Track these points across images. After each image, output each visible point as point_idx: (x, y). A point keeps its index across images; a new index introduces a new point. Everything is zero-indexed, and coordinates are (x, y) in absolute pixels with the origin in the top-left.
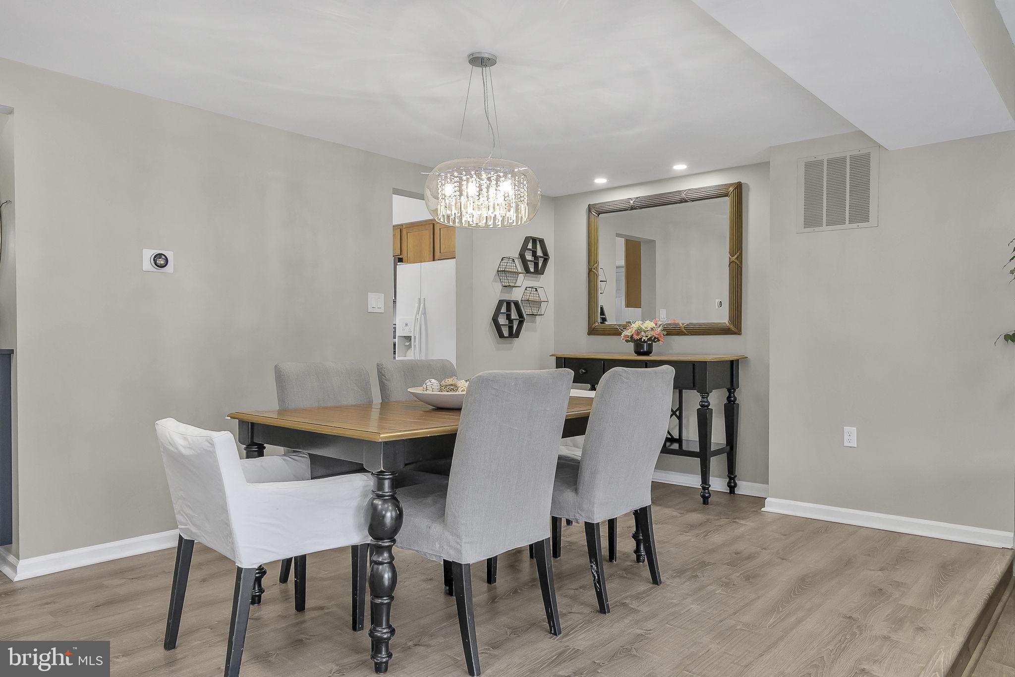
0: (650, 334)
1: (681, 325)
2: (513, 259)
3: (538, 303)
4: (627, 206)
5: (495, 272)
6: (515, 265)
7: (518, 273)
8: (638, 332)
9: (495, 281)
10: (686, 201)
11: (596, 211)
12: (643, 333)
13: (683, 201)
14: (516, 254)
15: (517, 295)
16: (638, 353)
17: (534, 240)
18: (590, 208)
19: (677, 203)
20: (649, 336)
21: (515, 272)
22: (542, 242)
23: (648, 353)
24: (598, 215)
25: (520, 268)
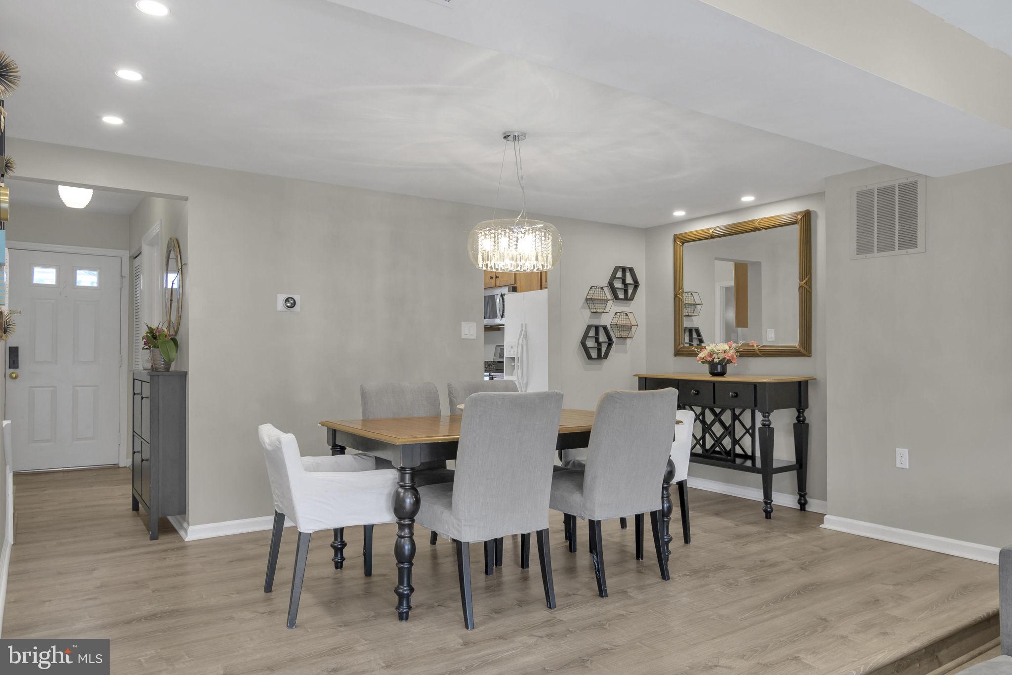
0: (722, 356)
1: (756, 347)
2: (602, 288)
3: (629, 328)
4: (707, 235)
5: (584, 299)
6: (604, 293)
7: (607, 300)
8: (711, 354)
9: (583, 307)
10: (759, 230)
11: (682, 240)
12: (715, 355)
13: (756, 229)
14: (605, 283)
15: (606, 320)
16: (713, 374)
17: (624, 270)
18: (676, 238)
19: (751, 231)
20: (721, 358)
21: (605, 300)
22: (631, 270)
23: (722, 374)
24: (683, 244)
25: (609, 295)
